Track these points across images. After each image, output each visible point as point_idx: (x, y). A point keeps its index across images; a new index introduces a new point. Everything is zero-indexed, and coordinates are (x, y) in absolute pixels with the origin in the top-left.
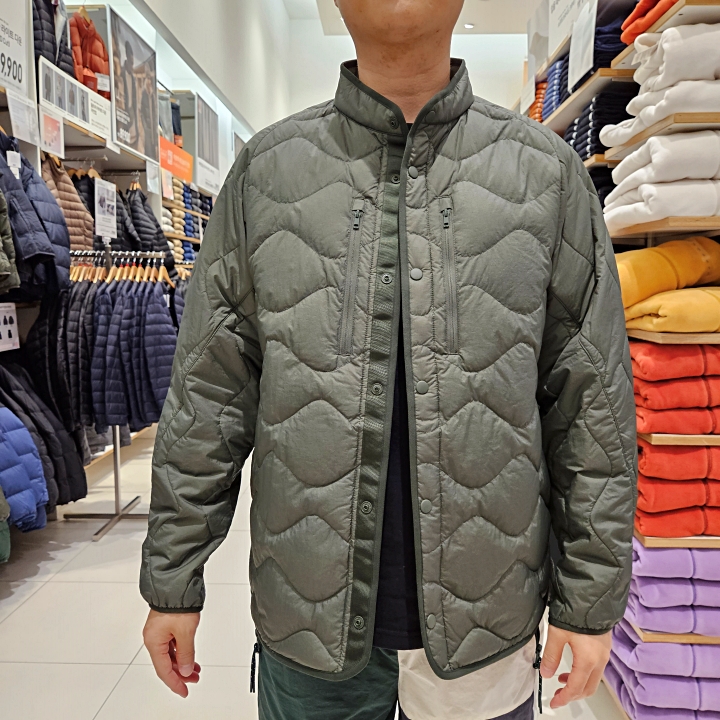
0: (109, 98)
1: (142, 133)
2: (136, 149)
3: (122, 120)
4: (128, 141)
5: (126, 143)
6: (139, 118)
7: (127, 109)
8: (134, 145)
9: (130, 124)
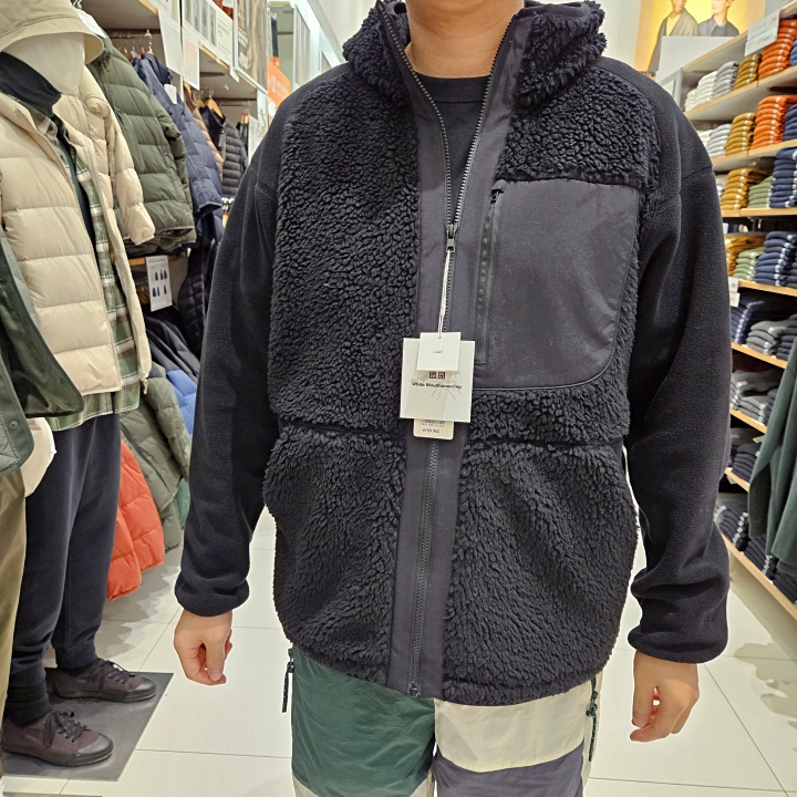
0: (231, 16)
1: (256, 57)
2: (251, 76)
3: (242, 43)
4: (246, 66)
5: (244, 69)
6: (254, 39)
7: (245, 30)
8: (249, 71)
9: (248, 45)
